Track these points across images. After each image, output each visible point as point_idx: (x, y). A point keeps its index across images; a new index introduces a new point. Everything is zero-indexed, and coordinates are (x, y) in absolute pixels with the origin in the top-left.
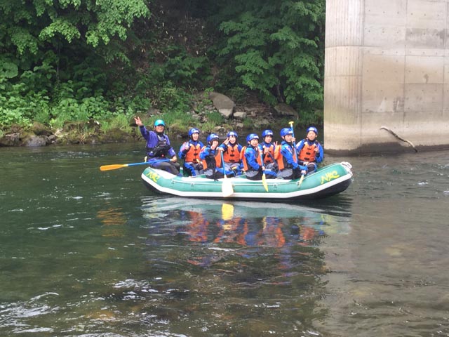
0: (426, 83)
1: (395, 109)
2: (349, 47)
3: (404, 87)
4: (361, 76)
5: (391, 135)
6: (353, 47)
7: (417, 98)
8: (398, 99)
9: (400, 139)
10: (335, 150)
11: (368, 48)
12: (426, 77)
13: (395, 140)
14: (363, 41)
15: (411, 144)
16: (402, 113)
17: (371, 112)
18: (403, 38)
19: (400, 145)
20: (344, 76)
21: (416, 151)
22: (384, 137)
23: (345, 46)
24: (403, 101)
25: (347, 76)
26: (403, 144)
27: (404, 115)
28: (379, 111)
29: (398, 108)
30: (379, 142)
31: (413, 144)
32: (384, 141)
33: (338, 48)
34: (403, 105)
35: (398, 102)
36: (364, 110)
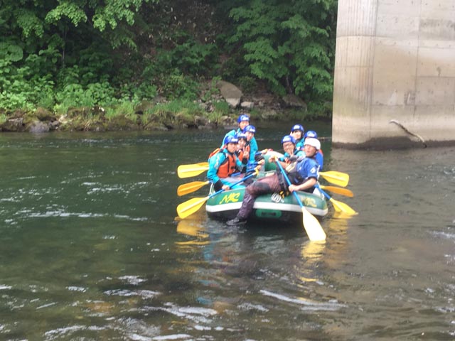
0: (439, 76)
1: (406, 102)
2: (361, 37)
3: (416, 79)
4: (373, 67)
5: (403, 131)
6: (364, 37)
7: (429, 91)
8: (409, 92)
9: (409, 133)
10: (343, 144)
11: (380, 39)
12: (439, 69)
13: (404, 134)
14: (375, 31)
15: (421, 138)
16: (413, 107)
17: (381, 105)
18: (417, 29)
19: (409, 140)
20: (354, 66)
21: (426, 146)
22: (394, 131)
23: (356, 35)
24: (414, 94)
25: (357, 66)
26: (413, 139)
27: (415, 109)
28: (389, 103)
29: (408, 102)
30: (388, 135)
31: (423, 138)
32: (393, 135)
33: (349, 37)
34: (414, 99)
35: (409, 96)
36: (374, 102)
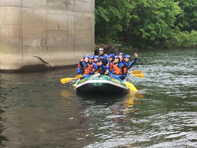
5: (40, 60)
7: (54, 38)
9: (45, 62)
11: (25, 8)
12: (58, 26)
13: (42, 63)
14: (21, 4)
16: (46, 47)
17: (28, 46)
18: (45, 3)
21: (54, 69)
25: (13, 24)
26: (47, 65)
29: (43, 44)
30: (33, 64)
31: (52, 65)
34: (46, 43)
